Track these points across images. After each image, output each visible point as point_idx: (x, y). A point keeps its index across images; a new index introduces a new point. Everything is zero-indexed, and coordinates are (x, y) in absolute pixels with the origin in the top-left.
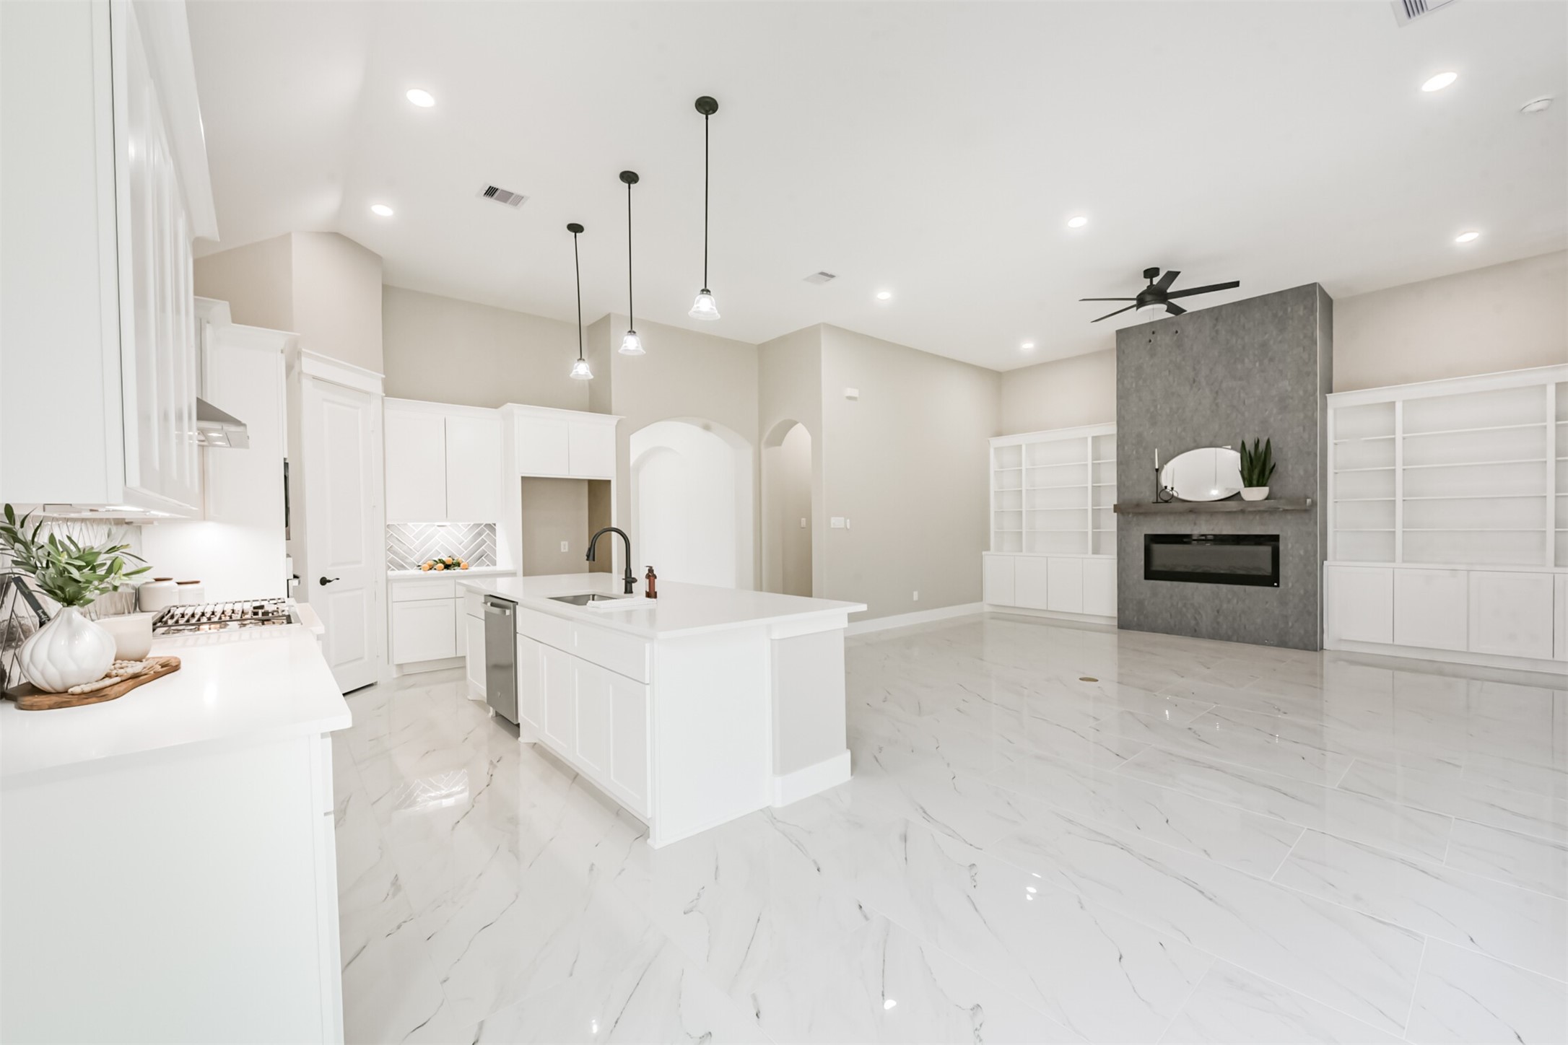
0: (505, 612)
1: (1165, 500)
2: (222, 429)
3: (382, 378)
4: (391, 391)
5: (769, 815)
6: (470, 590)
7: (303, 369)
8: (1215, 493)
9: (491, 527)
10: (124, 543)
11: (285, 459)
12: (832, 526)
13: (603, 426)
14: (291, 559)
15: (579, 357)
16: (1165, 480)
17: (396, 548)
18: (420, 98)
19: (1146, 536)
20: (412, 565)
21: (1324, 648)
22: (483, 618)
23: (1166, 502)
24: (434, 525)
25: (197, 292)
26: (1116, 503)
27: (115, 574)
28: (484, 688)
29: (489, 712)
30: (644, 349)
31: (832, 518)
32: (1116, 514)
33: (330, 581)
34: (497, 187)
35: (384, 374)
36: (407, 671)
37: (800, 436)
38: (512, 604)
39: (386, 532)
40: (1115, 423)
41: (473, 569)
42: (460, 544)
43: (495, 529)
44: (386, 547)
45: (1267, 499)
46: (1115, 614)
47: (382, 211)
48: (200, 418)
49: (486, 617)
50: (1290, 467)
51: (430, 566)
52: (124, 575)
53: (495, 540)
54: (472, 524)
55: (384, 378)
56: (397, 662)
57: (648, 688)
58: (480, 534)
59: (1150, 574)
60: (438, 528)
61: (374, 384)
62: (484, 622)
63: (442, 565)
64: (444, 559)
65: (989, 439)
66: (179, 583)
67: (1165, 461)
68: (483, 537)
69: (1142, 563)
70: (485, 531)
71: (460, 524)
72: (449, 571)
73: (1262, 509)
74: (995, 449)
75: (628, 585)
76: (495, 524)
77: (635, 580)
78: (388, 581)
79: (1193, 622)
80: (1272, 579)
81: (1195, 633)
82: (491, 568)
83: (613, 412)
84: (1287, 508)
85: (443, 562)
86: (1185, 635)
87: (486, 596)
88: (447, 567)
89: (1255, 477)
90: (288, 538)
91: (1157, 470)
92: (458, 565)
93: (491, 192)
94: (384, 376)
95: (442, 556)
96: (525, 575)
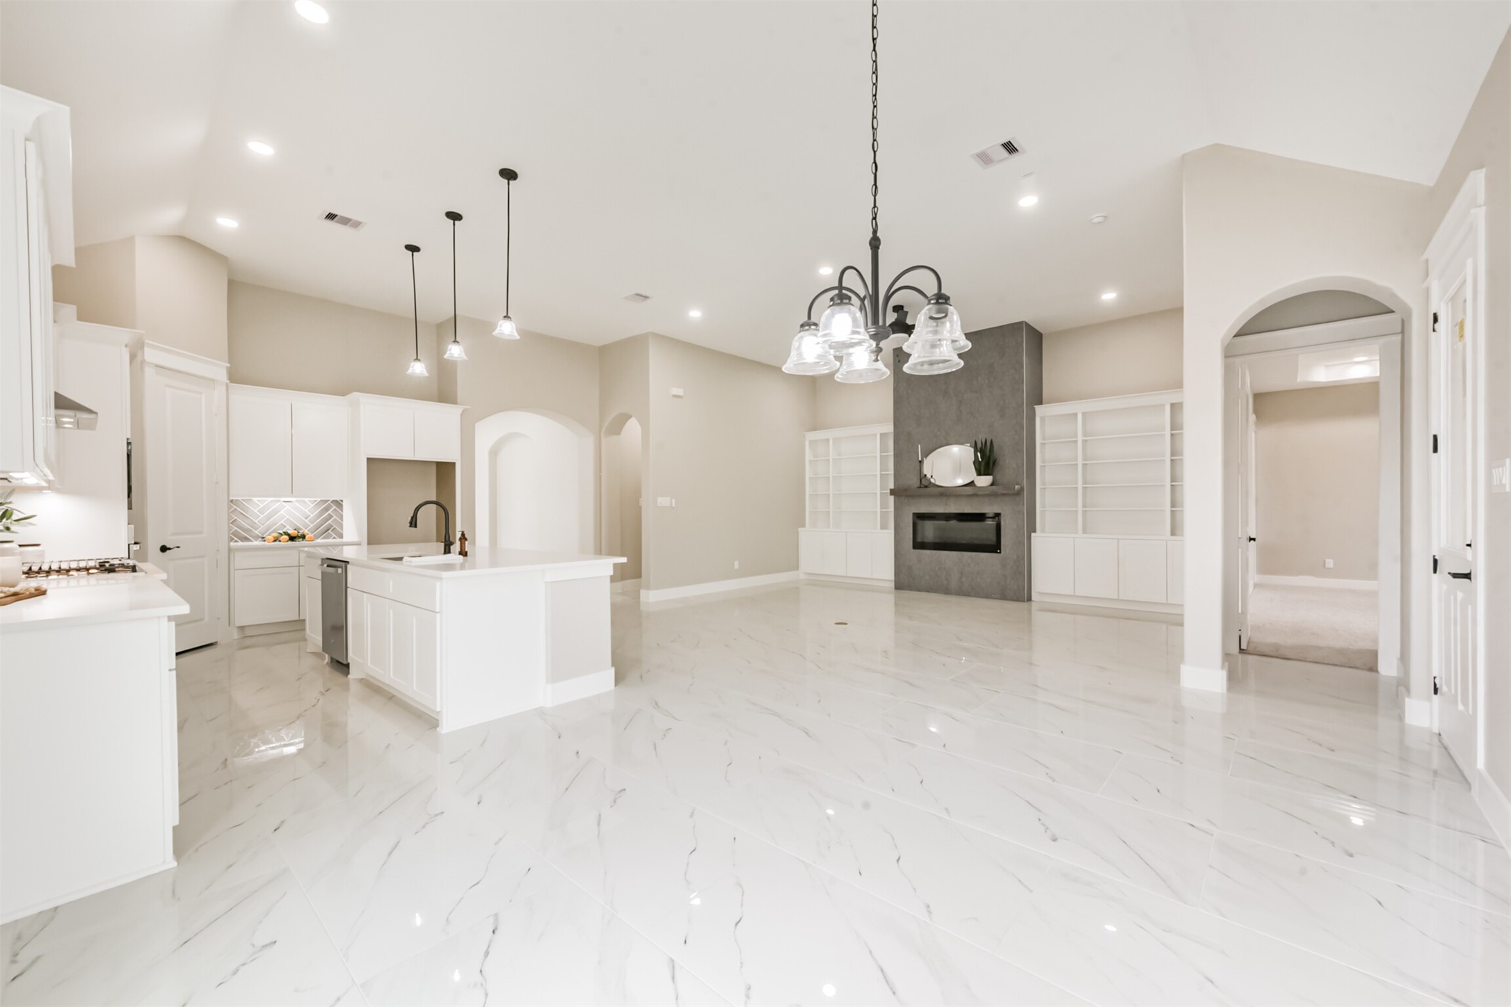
0: (337, 571)
1: (925, 485)
2: (75, 416)
3: (227, 367)
4: (235, 377)
5: (541, 712)
6: (310, 556)
7: (146, 358)
8: (960, 482)
9: (339, 504)
10: (8, 501)
11: (128, 439)
12: (659, 504)
13: (448, 416)
14: (132, 526)
15: (415, 357)
16: (927, 470)
17: (241, 521)
18: (261, 149)
19: (914, 514)
20: (257, 538)
21: (1033, 599)
22: (320, 578)
23: (926, 487)
24: (280, 501)
25: (55, 300)
26: (893, 487)
27: (7, 520)
28: (320, 639)
29: (325, 659)
30: (466, 355)
31: (659, 498)
32: (893, 497)
33: (170, 549)
34: (336, 214)
35: (229, 363)
36: (248, 632)
37: (633, 427)
38: (343, 564)
39: (230, 507)
40: (892, 423)
41: (319, 541)
42: (306, 519)
43: (342, 505)
44: (229, 520)
45: (992, 485)
46: (893, 578)
47: (227, 223)
48: (57, 407)
49: (322, 578)
50: (1007, 461)
51: (274, 538)
52: (15, 521)
53: (342, 516)
54: (319, 500)
55: (230, 368)
56: (239, 623)
57: (438, 615)
58: (327, 509)
59: (919, 545)
60: (284, 504)
61: (220, 372)
62: (320, 582)
63: (287, 537)
64: (289, 532)
65: (805, 433)
66: (20, 546)
67: (926, 454)
68: (329, 512)
69: (911, 536)
70: (331, 507)
71: (306, 500)
72: (293, 542)
73: (987, 493)
74: (810, 442)
75: (447, 547)
76: (342, 501)
77: (452, 543)
78: (230, 550)
79: (945, 582)
80: (995, 547)
81: (947, 591)
82: (338, 540)
83: (459, 400)
84: (1004, 492)
85: (289, 535)
86: (940, 593)
87: (322, 559)
88: (292, 538)
89: (982, 469)
90: (130, 507)
91: (920, 462)
92: (303, 537)
93: (331, 216)
94: (229, 365)
95: (288, 529)
96: (369, 543)
